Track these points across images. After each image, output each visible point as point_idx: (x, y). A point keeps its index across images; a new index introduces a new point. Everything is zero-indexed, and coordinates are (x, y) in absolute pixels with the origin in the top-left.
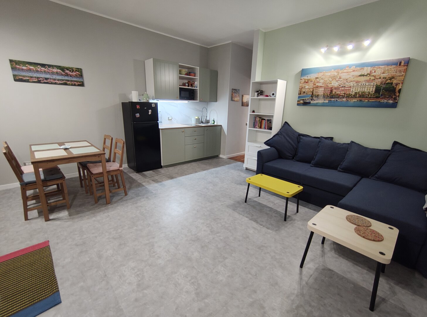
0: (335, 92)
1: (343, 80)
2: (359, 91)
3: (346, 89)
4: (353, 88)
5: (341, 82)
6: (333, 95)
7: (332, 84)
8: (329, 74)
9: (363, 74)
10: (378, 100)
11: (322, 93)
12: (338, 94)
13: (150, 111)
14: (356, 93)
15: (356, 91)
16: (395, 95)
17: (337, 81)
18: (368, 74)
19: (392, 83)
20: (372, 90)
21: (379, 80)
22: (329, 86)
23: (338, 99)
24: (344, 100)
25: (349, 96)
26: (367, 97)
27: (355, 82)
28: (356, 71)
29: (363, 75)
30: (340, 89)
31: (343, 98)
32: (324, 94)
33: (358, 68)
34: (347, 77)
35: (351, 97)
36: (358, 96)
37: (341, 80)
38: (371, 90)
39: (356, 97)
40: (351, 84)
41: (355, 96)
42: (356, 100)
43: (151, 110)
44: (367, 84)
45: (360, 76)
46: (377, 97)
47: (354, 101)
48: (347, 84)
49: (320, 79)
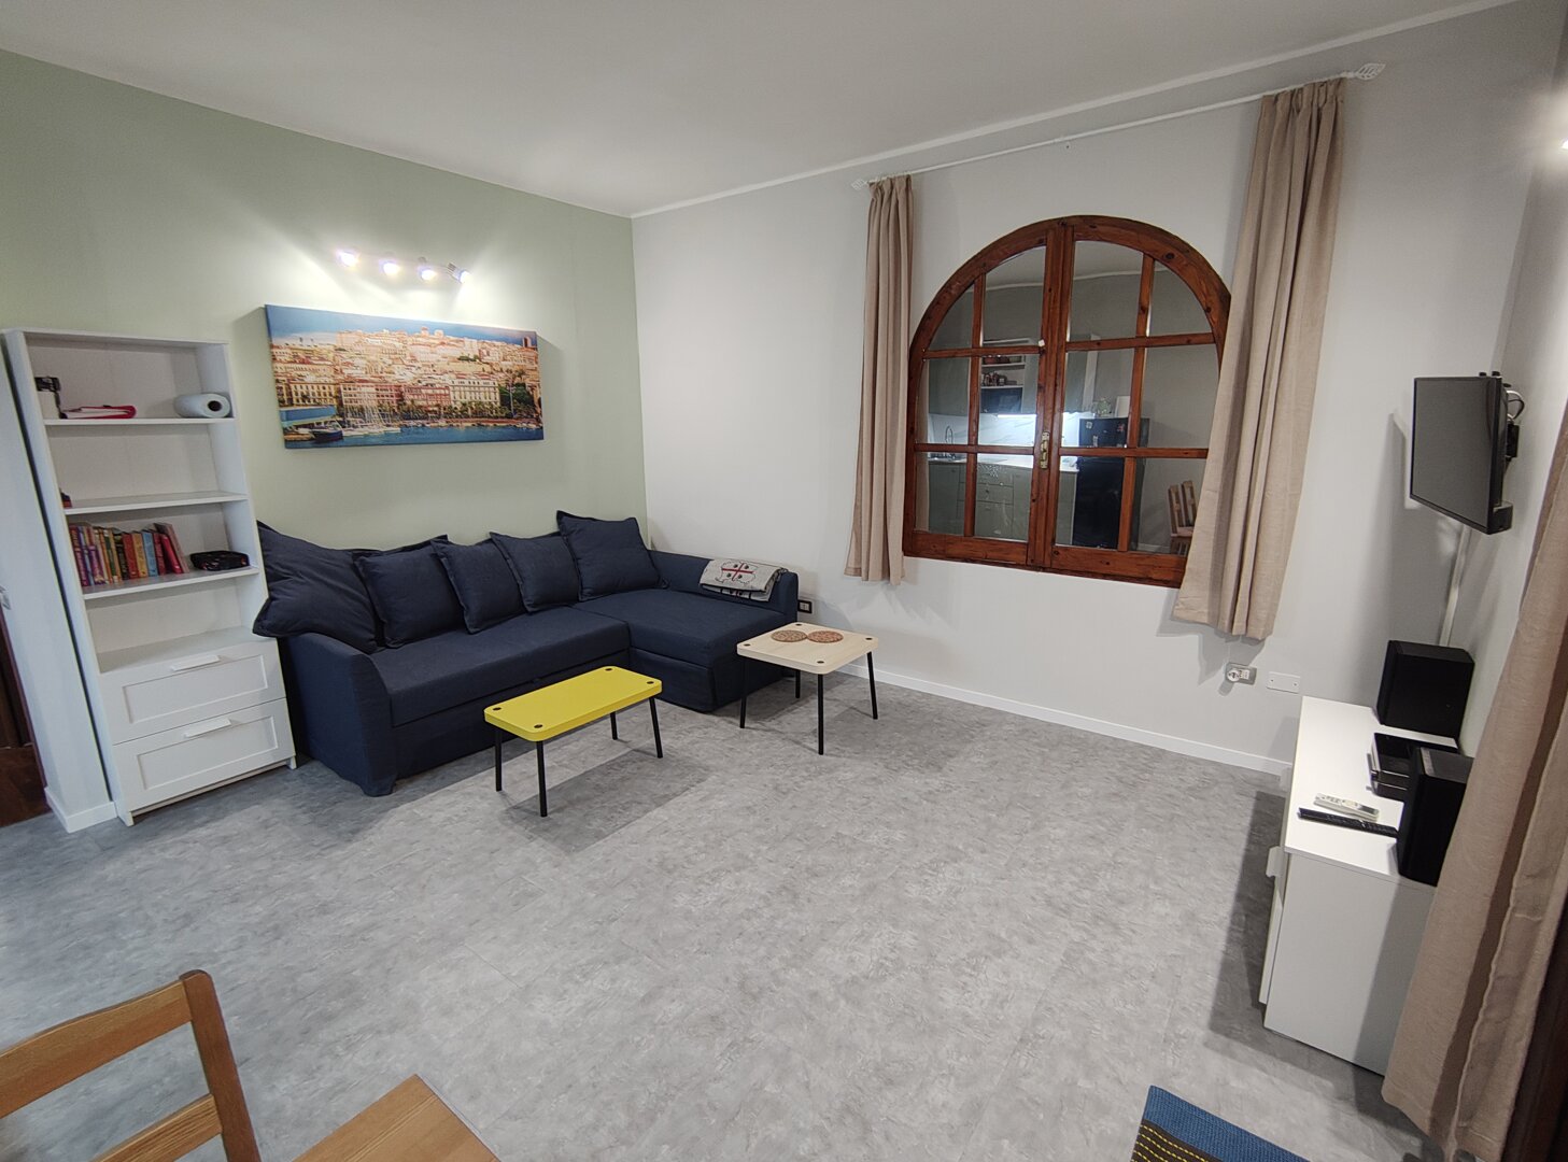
0: (412, 401)
1: (424, 365)
2: (468, 398)
3: (438, 392)
4: (454, 391)
5: (420, 372)
6: (409, 411)
7: (397, 377)
8: (377, 342)
9: (466, 354)
10: (512, 422)
11: (375, 404)
12: (420, 407)
14: (464, 405)
15: (463, 400)
16: (536, 412)
17: (409, 367)
18: (476, 357)
19: (524, 385)
20: (495, 398)
21: (501, 375)
22: (390, 380)
23: (425, 422)
24: (442, 423)
25: (450, 413)
26: (489, 417)
27: (453, 376)
28: (449, 344)
29: (468, 359)
30: (423, 391)
31: (439, 418)
32: (381, 406)
33: (452, 338)
34: (433, 358)
35: (457, 417)
36: (470, 412)
37: (417, 365)
38: (493, 397)
39: (468, 417)
40: (448, 379)
41: (463, 414)
42: (470, 424)
44: (481, 382)
45: (461, 359)
46: (509, 417)
47: (467, 427)
48: (437, 380)
49: (352, 354)
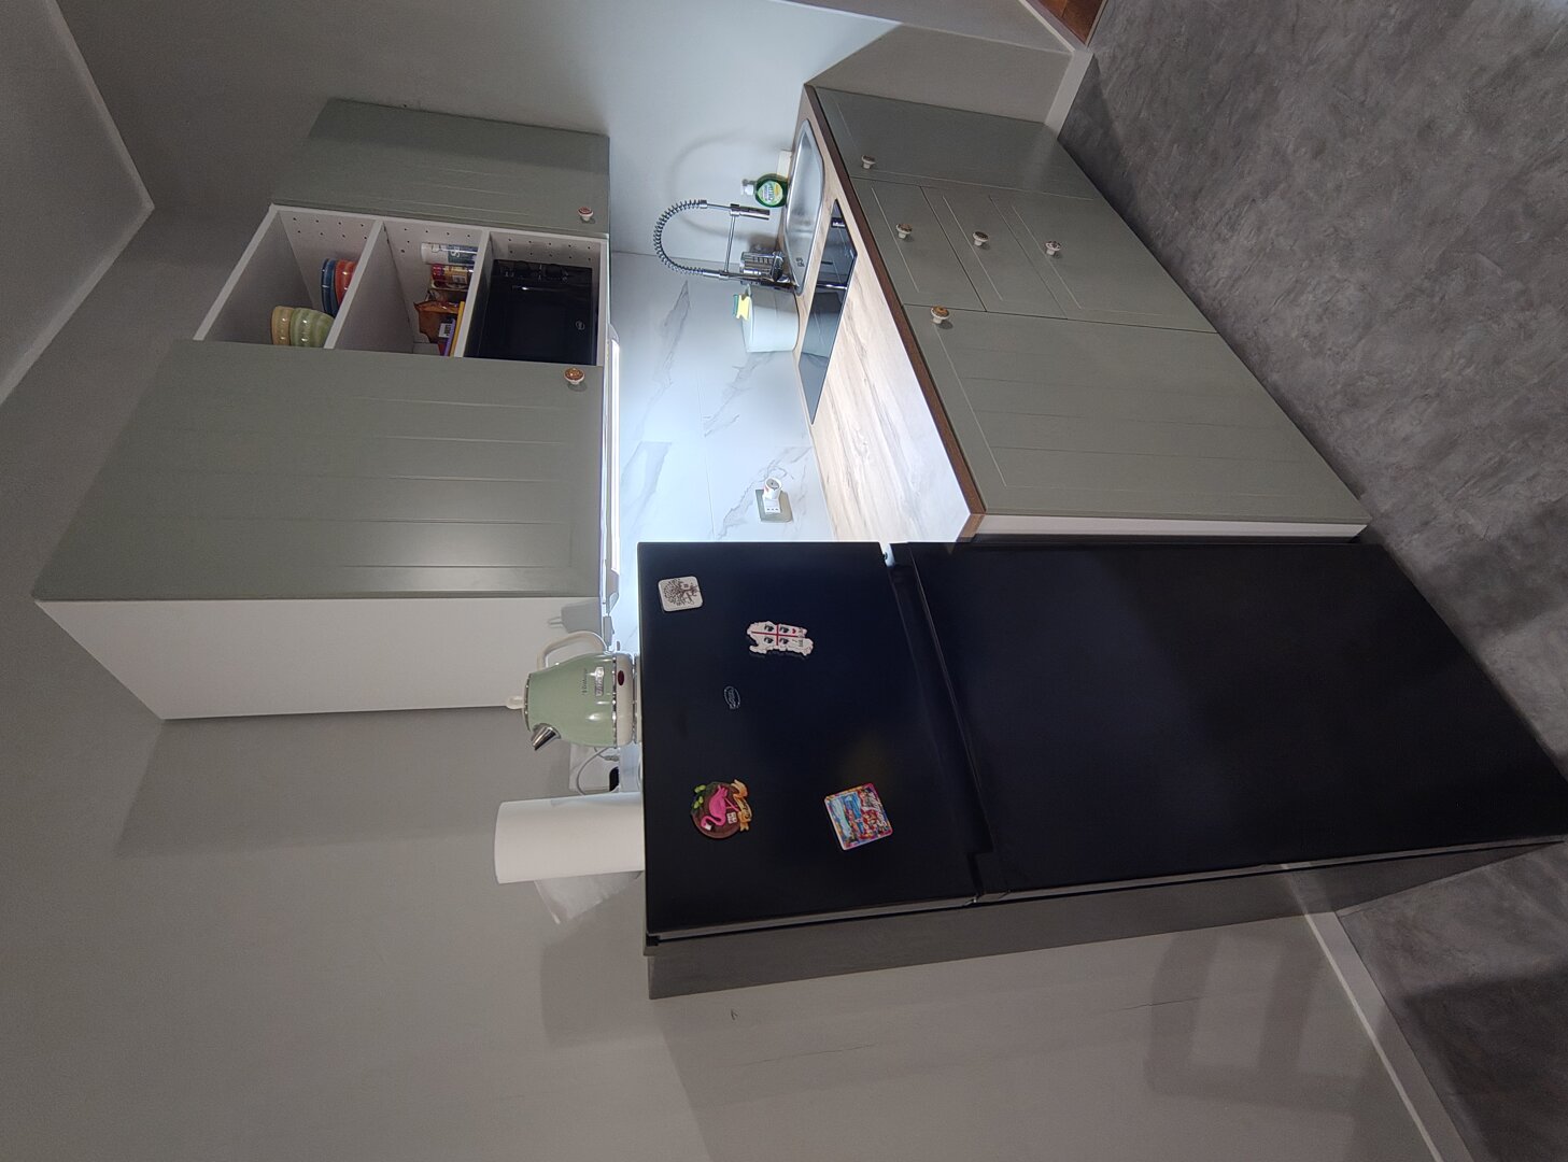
13: (763, 637)
43: (757, 630)
